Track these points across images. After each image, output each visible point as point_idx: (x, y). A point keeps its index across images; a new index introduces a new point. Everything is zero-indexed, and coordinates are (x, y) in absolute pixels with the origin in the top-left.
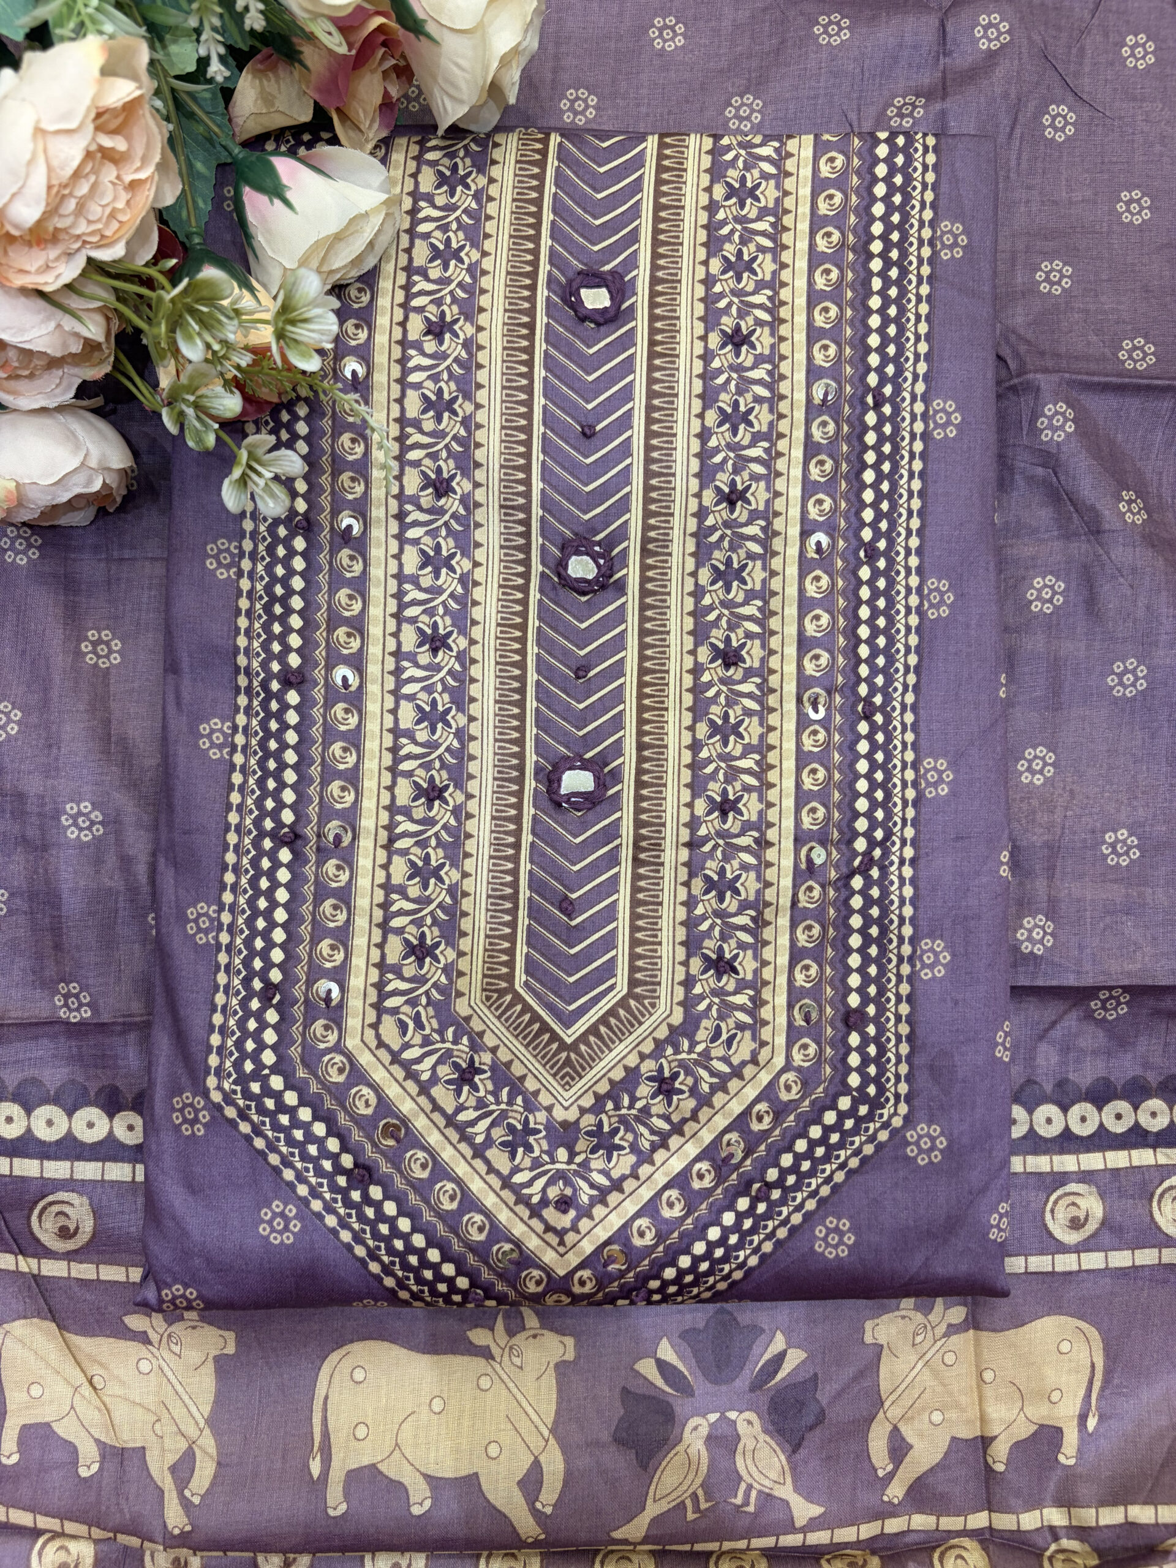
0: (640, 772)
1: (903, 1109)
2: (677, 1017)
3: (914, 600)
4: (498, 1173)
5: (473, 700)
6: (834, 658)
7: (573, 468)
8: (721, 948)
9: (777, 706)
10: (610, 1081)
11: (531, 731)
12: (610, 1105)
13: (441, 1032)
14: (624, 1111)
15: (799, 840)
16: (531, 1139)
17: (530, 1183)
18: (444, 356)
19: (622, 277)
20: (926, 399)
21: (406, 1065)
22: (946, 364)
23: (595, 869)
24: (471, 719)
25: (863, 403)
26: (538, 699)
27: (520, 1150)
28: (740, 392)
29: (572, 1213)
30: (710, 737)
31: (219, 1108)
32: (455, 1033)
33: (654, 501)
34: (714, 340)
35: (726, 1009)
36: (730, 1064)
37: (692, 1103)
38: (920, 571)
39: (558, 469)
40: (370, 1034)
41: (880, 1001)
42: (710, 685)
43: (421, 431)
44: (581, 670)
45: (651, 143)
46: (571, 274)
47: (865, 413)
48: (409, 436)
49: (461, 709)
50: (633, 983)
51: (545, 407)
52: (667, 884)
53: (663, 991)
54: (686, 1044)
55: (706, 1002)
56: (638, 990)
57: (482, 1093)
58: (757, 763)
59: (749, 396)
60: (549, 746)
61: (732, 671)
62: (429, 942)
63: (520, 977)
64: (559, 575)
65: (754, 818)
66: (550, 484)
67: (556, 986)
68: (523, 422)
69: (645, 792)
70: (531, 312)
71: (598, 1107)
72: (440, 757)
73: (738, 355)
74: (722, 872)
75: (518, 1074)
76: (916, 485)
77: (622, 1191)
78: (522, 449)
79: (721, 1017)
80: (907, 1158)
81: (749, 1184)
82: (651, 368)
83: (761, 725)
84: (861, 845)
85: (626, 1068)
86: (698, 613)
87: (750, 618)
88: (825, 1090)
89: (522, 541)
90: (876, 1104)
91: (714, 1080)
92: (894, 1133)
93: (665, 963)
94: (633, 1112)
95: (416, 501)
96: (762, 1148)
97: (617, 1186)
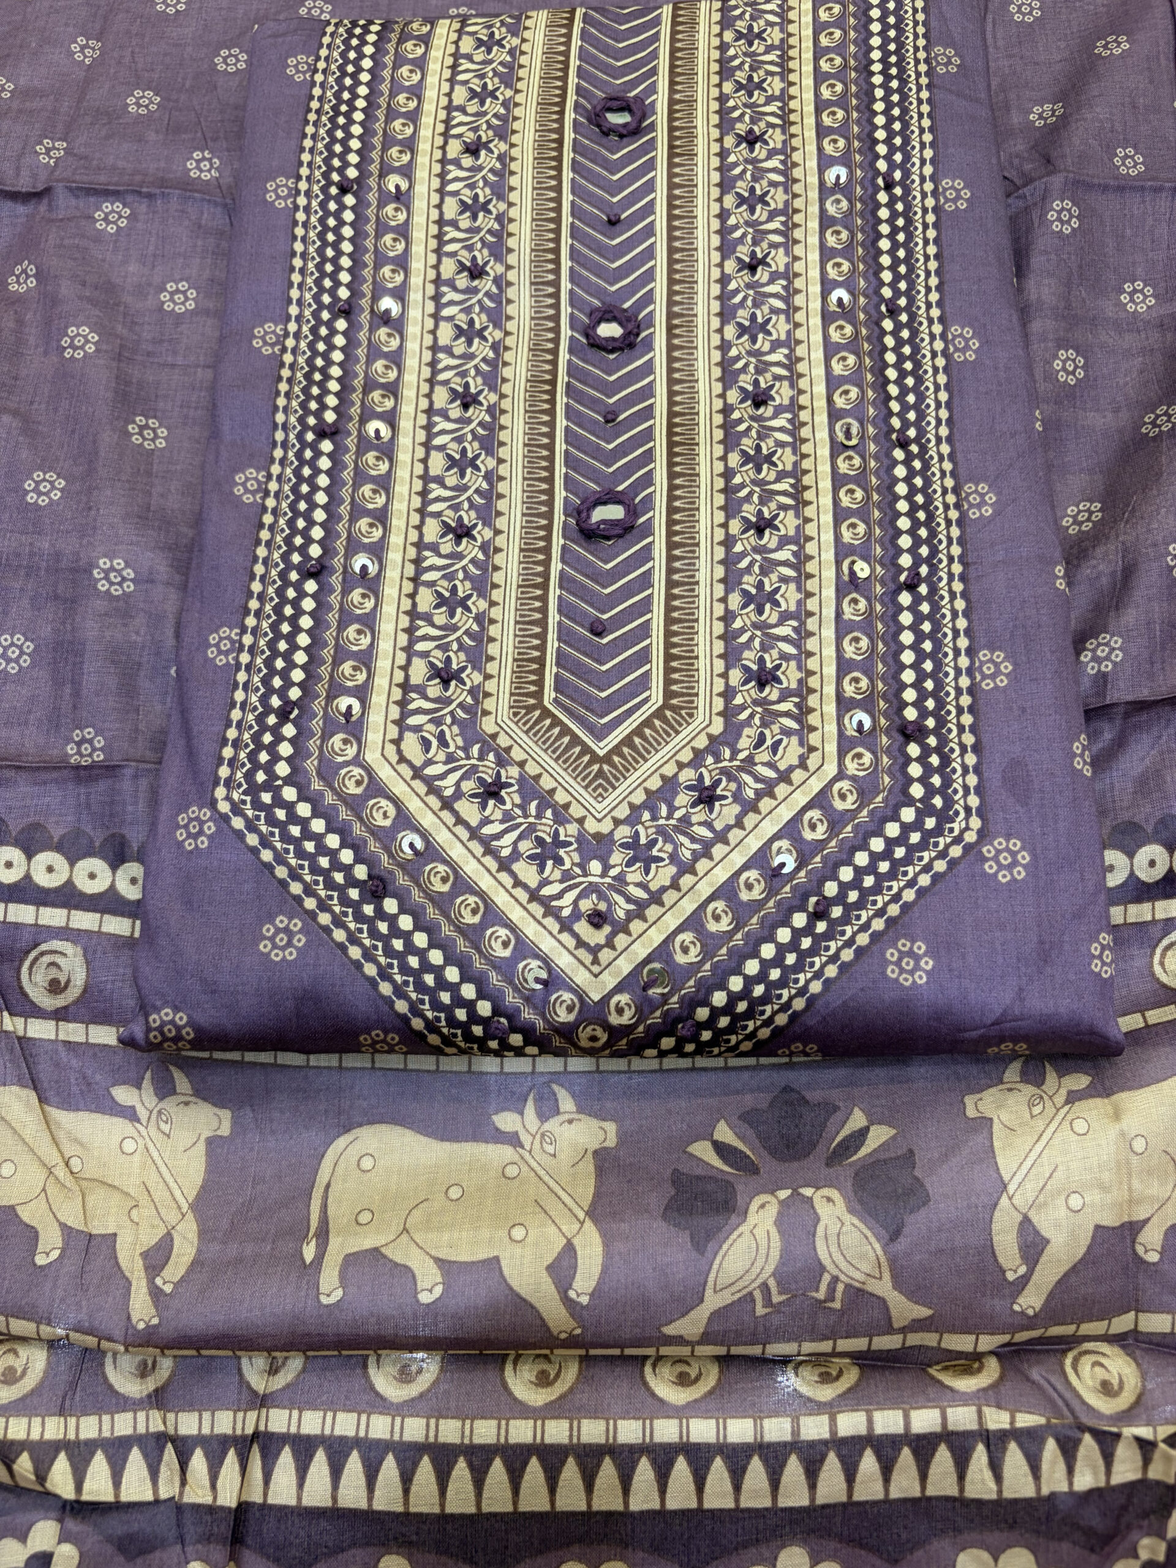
0: (671, 499)
1: (975, 823)
2: (717, 727)
3: (939, 345)
4: (525, 886)
5: (502, 445)
6: (863, 393)
7: (600, 249)
8: (762, 659)
9: (809, 436)
10: (646, 790)
11: (560, 469)
12: (646, 815)
13: (466, 749)
14: (662, 822)
15: (841, 552)
16: (562, 852)
18: (480, 169)
19: (642, 102)
20: (935, 182)
21: (429, 781)
22: (951, 150)
23: (628, 591)
24: (501, 462)
25: (875, 185)
26: (567, 442)
27: (550, 863)
28: (756, 179)
29: (607, 929)
30: (743, 465)
31: (226, 819)
32: (481, 750)
33: (678, 272)
34: (729, 141)
35: (769, 717)
36: (777, 770)
37: (736, 809)
38: (941, 320)
39: (585, 250)
40: (391, 749)
41: (939, 714)
42: (740, 421)
43: (458, 229)
44: (610, 417)
45: (667, 11)
46: (597, 103)
47: (876, 193)
48: (446, 233)
49: (490, 453)
50: (668, 694)
51: (572, 202)
52: (703, 600)
53: (701, 702)
54: (727, 753)
55: (748, 712)
56: (674, 701)
57: (509, 807)
58: (792, 485)
59: (764, 183)
60: (578, 483)
61: (761, 410)
62: (455, 666)
63: (549, 694)
64: (587, 336)
65: (792, 533)
66: (578, 263)
68: (553, 215)
69: (677, 517)
70: (560, 131)
71: (633, 818)
72: (468, 499)
73: (752, 151)
74: (760, 586)
75: (547, 787)
76: (932, 250)
77: (661, 904)
78: (551, 236)
79: (765, 724)
80: (987, 876)
81: (805, 897)
82: (671, 187)
83: (794, 453)
84: (906, 561)
85: (663, 777)
86: (725, 362)
87: (777, 364)
88: (885, 799)
89: (551, 312)
90: (944, 817)
91: (759, 786)
92: (968, 848)
93: (703, 675)
94: (673, 822)
95: (451, 284)
96: (818, 859)
97: (656, 898)
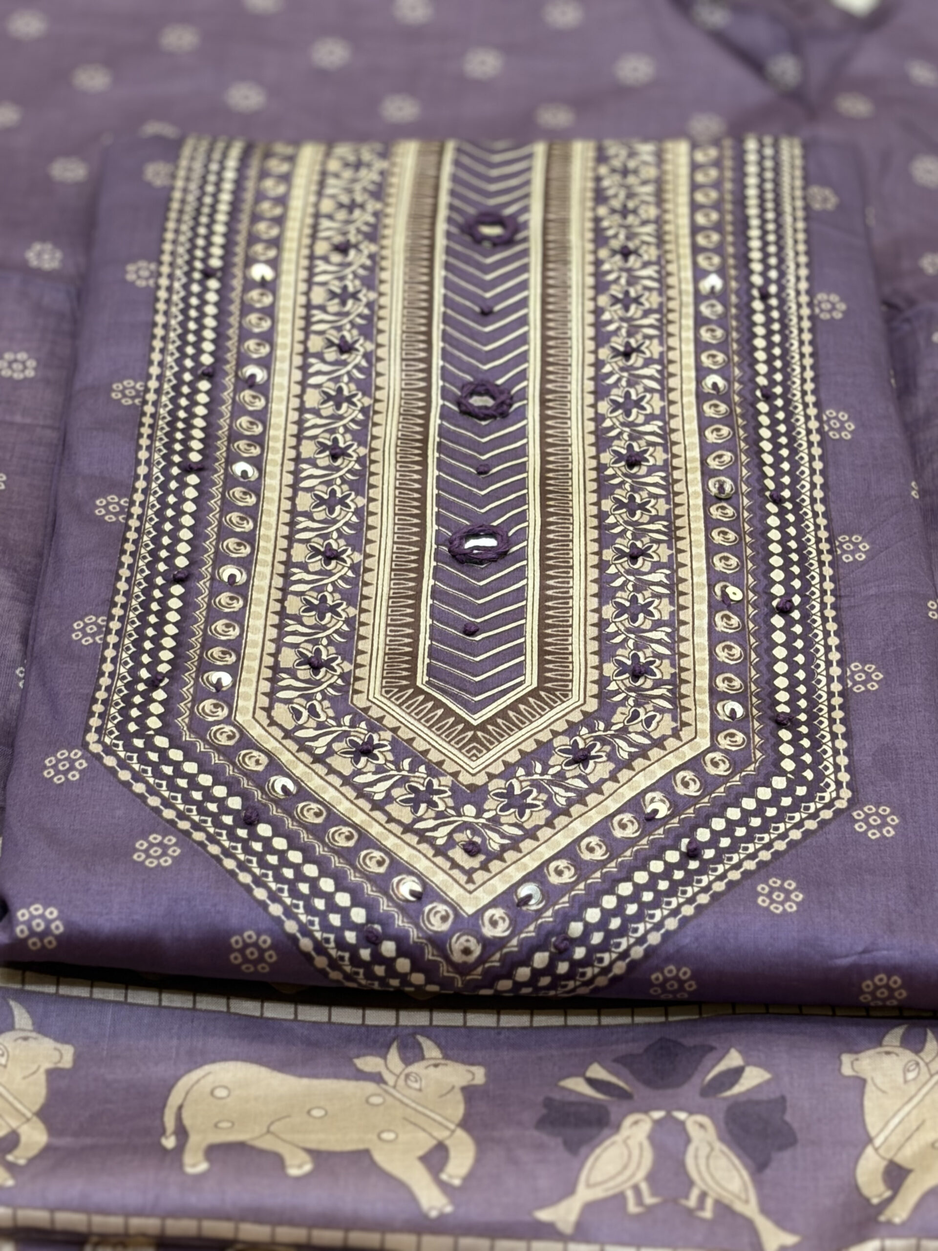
0: (545, 532)
1: (846, 793)
2: (591, 706)
3: (814, 425)
4: (399, 822)
5: (373, 487)
6: (737, 455)
7: (473, 334)
8: (635, 654)
9: (683, 490)
10: (520, 751)
11: (432, 508)
12: (521, 772)
13: (337, 719)
14: (536, 777)
15: (713, 576)
16: (435, 798)
17: (435, 829)
18: (349, 265)
20: (810, 295)
21: (300, 741)
22: (827, 270)
23: (501, 602)
24: (371, 500)
26: (438, 488)
27: (424, 805)
28: (630, 284)
29: (482, 857)
30: (617, 509)
31: (98, 757)
32: (352, 720)
33: (552, 356)
34: (604, 253)
35: (642, 699)
36: (650, 738)
37: (610, 766)
38: (816, 405)
39: (457, 335)
40: (262, 716)
41: (811, 711)
42: (614, 477)
43: (326, 313)
44: (483, 470)
46: (470, 218)
48: (314, 316)
49: (360, 493)
50: (542, 679)
52: (577, 611)
53: (576, 686)
54: (601, 725)
55: (622, 695)
56: (549, 685)
57: (381, 762)
58: (665, 526)
59: (639, 287)
60: (450, 519)
61: (635, 470)
62: (324, 657)
63: (422, 678)
64: (460, 406)
65: (665, 560)
66: (450, 345)
67: (460, 683)
68: (425, 304)
69: (550, 546)
70: (431, 238)
71: (508, 774)
72: (338, 530)
73: (626, 262)
74: (633, 600)
75: (421, 749)
76: (807, 349)
77: (536, 838)
78: (423, 321)
79: (638, 704)
81: (678, 839)
83: (668, 503)
84: (778, 591)
85: (537, 741)
86: (599, 432)
87: (651, 433)
88: (757, 769)
89: (422, 384)
90: (815, 787)
91: (633, 750)
92: (838, 813)
93: (577, 667)
94: (547, 777)
95: (320, 356)
96: (690, 811)
97: (531, 834)
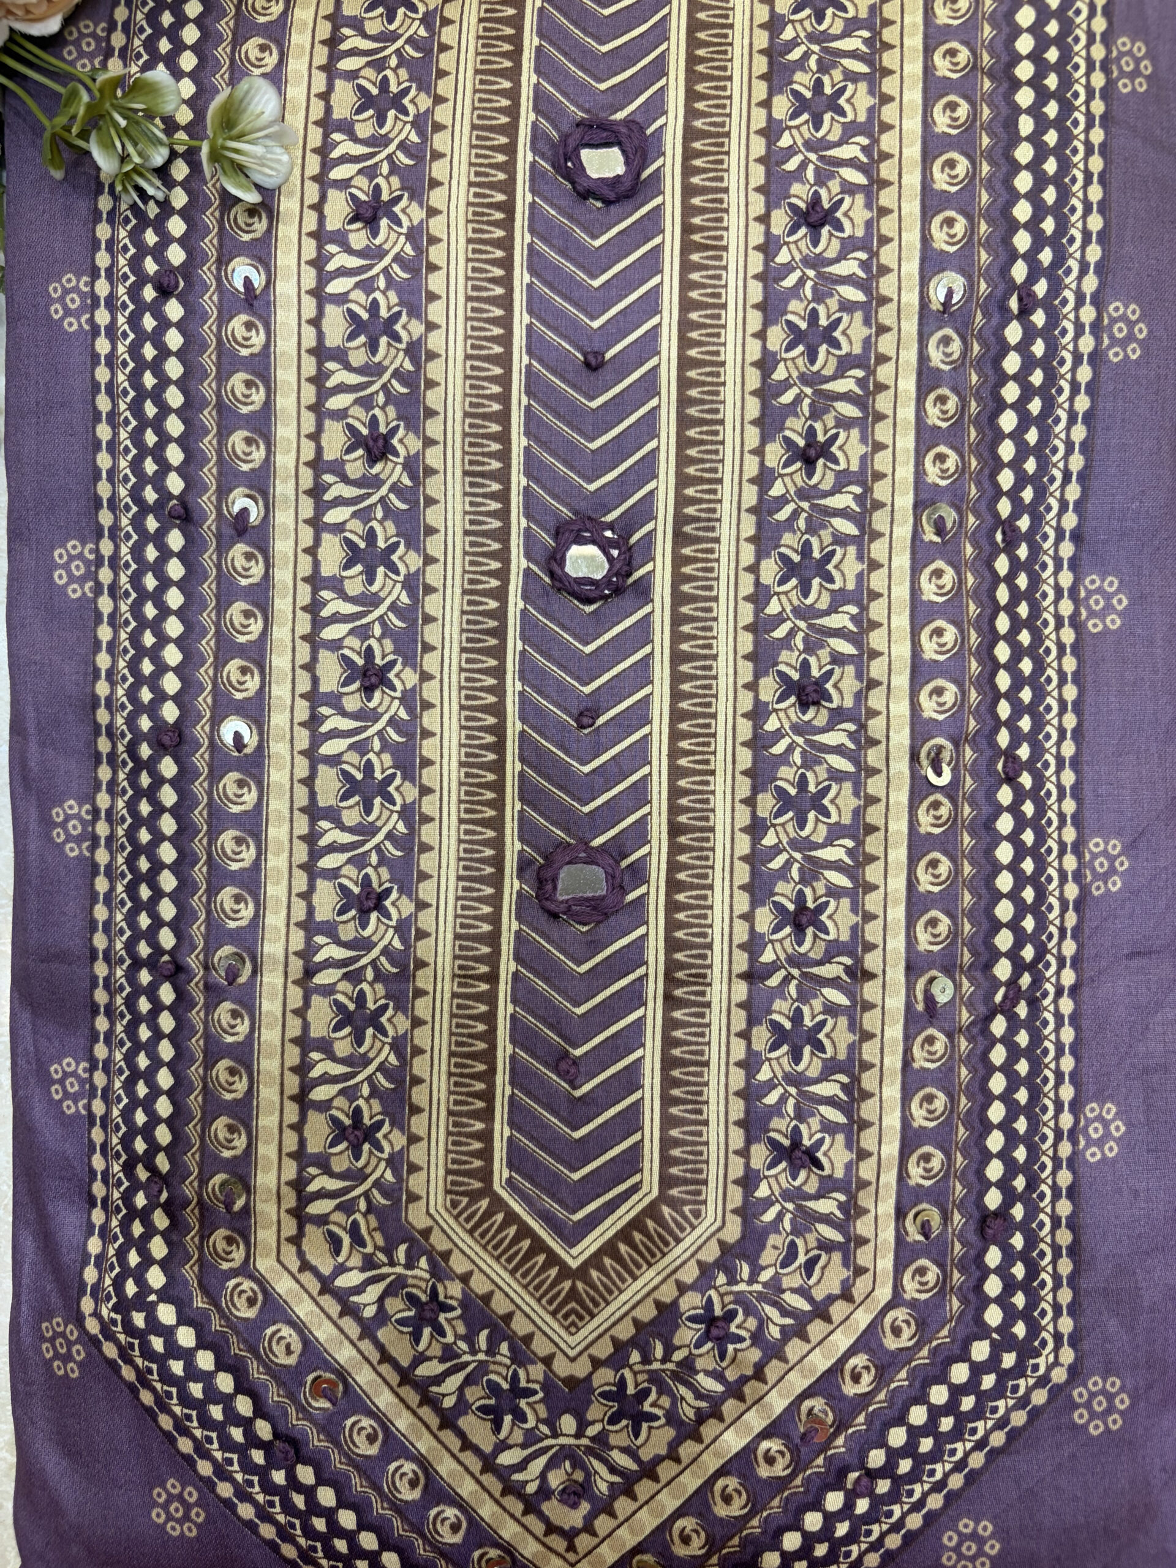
0: (673, 867)
1: (1067, 1355)
2: (733, 1232)
3: (1065, 607)
4: (477, 1450)
5: (427, 763)
6: (964, 693)
7: (574, 416)
8: (796, 1131)
9: (880, 765)
10: (635, 1321)
11: (513, 806)
12: (635, 1357)
14: (656, 1366)
15: (914, 967)
16: (523, 1403)
17: (522, 1466)
18: (380, 253)
19: (642, 130)
20: (1098, 301)
21: (342, 1297)
22: (1130, 249)
23: (611, 1012)
24: (425, 791)
25: (1004, 308)
26: (522, 759)
27: (508, 1419)
28: (819, 297)
29: (585, 1507)
30: (778, 814)
31: (96, 1343)
32: (408, 1253)
33: (693, 461)
34: (780, 220)
35: (806, 1220)
36: (810, 1299)
37: (755, 1355)
39: (549, 418)
40: (289, 1252)
41: (1029, 1198)
42: (778, 735)
43: (348, 367)
44: (586, 714)
46: (566, 127)
47: (1004, 325)
48: (329, 374)
49: (409, 775)
50: (666, 1181)
51: (529, 327)
52: (716, 1034)
53: (711, 1193)
54: (745, 1271)
55: (776, 1208)
56: (674, 1192)
57: (450, 1338)
58: (850, 852)
59: (833, 303)
60: (539, 829)
61: (810, 715)
62: (367, 1121)
63: (501, 1172)
64: (552, 574)
65: (845, 937)
66: (537, 440)
67: (553, 1185)
68: (498, 349)
69: (681, 897)
70: (508, 187)
71: (618, 1359)
72: (378, 848)
73: (816, 242)
74: (797, 1017)
75: (501, 1311)
76: (1079, 432)
77: (656, 1479)
78: (496, 389)
79: (796, 1231)
80: (1075, 1426)
81: (842, 1472)
82: (687, 267)
83: (856, 794)
84: (1003, 970)
85: (658, 1303)
86: (759, 627)
87: (838, 633)
88: (952, 1333)
89: (496, 524)
90: (1028, 1350)
91: (787, 1322)
92: (1056, 1392)
93: (714, 1152)
94: (670, 1366)
95: (339, 469)
96: (861, 1419)
97: (649, 1471)
